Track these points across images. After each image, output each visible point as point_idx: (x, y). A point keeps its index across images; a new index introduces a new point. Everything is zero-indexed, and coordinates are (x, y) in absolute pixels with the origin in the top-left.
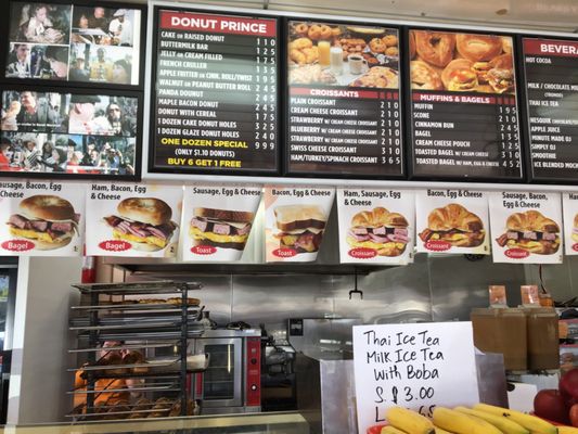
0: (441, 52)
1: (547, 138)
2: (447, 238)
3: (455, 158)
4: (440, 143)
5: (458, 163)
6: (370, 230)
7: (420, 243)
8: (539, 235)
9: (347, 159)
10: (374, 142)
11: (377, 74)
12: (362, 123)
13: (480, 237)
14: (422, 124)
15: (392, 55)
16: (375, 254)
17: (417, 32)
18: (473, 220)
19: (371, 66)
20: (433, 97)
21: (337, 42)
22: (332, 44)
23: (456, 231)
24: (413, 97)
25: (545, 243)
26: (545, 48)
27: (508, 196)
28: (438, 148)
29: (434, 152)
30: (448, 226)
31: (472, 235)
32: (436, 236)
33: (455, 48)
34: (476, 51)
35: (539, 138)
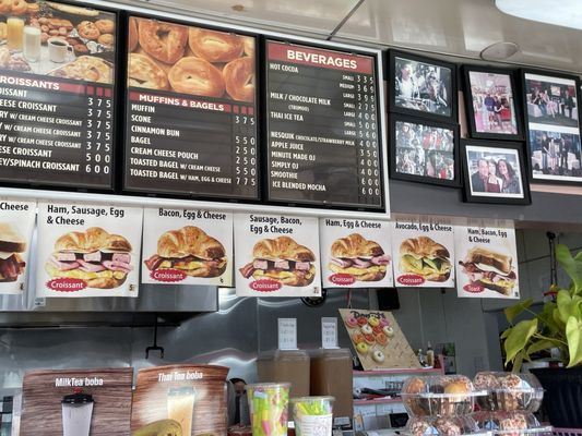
0: (169, 46)
1: (289, 155)
2: (182, 266)
3: (180, 171)
4: (161, 153)
5: (182, 177)
6: (80, 256)
7: (146, 272)
8: (292, 265)
9: (38, 165)
10: (77, 146)
11: (86, 65)
12: (61, 121)
13: (221, 265)
14: (139, 129)
15: (107, 43)
16: (85, 285)
17: (140, 20)
18: (213, 245)
19: (78, 54)
20: (155, 99)
21: (34, 20)
22: (27, 23)
23: (192, 258)
24: (131, 96)
25: (299, 273)
26: (293, 55)
27: (256, 220)
28: (159, 158)
29: (154, 163)
30: (184, 252)
31: (210, 264)
32: (167, 264)
33: (187, 43)
34: (212, 50)
35: (280, 155)
